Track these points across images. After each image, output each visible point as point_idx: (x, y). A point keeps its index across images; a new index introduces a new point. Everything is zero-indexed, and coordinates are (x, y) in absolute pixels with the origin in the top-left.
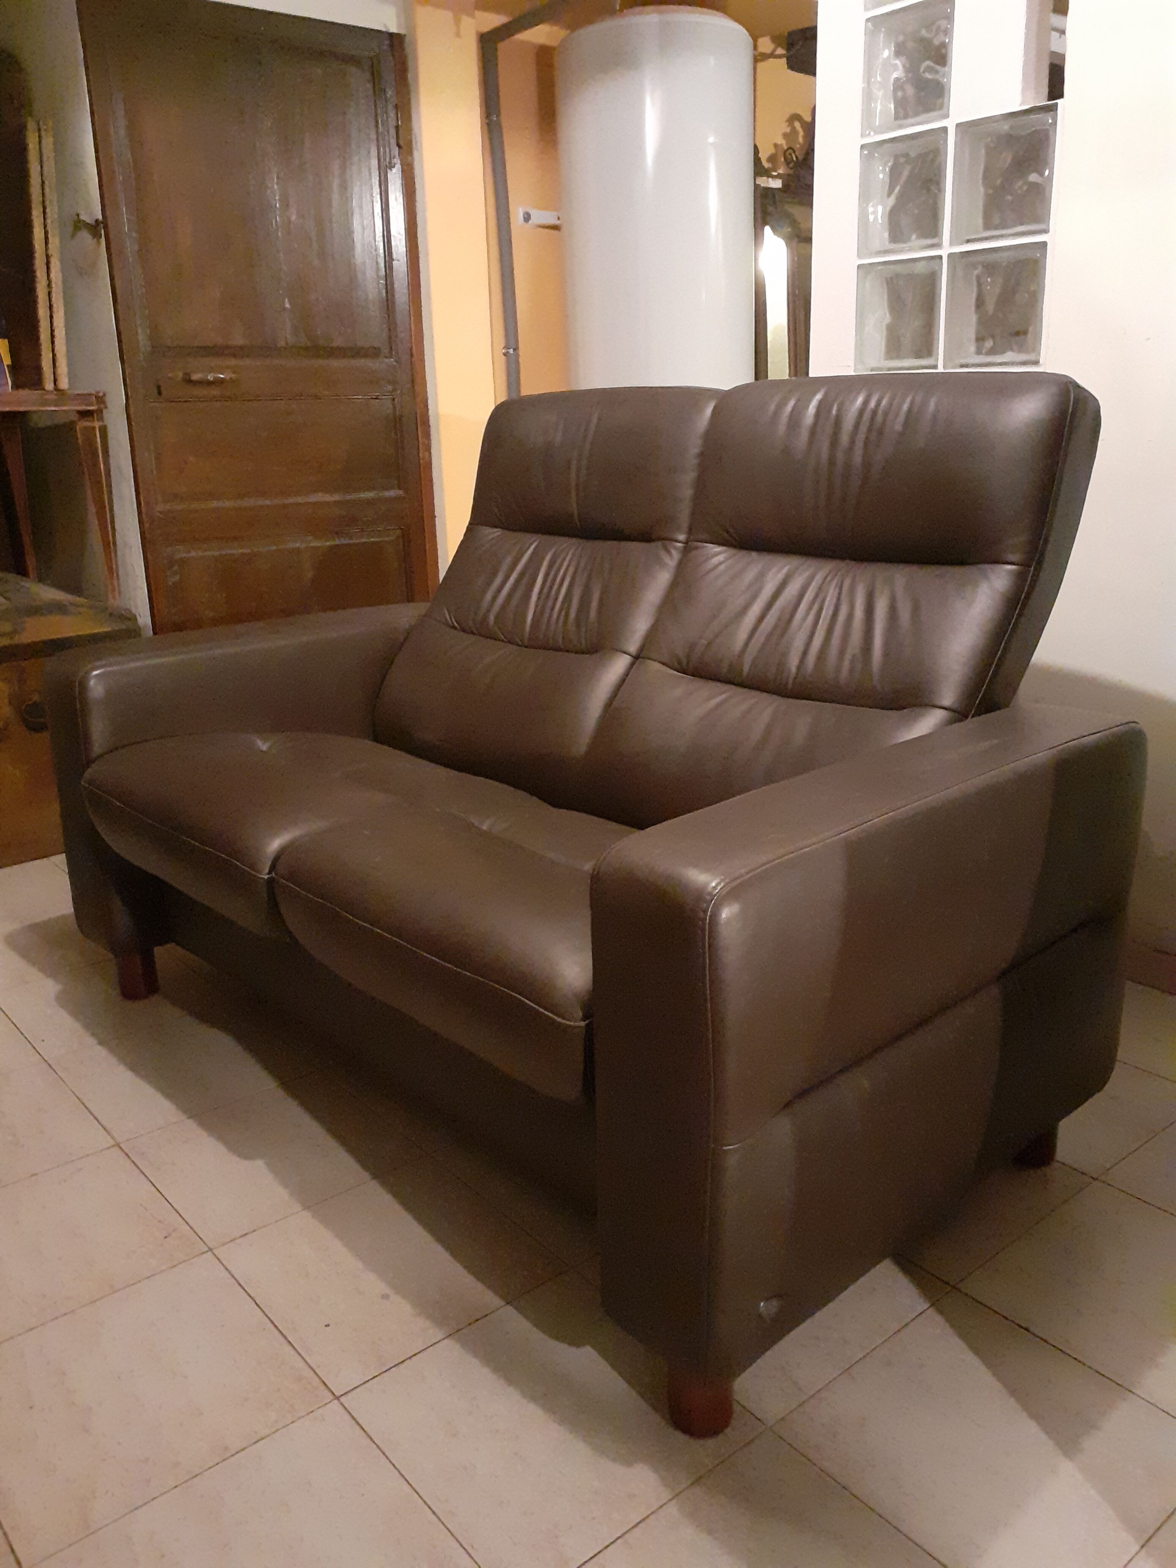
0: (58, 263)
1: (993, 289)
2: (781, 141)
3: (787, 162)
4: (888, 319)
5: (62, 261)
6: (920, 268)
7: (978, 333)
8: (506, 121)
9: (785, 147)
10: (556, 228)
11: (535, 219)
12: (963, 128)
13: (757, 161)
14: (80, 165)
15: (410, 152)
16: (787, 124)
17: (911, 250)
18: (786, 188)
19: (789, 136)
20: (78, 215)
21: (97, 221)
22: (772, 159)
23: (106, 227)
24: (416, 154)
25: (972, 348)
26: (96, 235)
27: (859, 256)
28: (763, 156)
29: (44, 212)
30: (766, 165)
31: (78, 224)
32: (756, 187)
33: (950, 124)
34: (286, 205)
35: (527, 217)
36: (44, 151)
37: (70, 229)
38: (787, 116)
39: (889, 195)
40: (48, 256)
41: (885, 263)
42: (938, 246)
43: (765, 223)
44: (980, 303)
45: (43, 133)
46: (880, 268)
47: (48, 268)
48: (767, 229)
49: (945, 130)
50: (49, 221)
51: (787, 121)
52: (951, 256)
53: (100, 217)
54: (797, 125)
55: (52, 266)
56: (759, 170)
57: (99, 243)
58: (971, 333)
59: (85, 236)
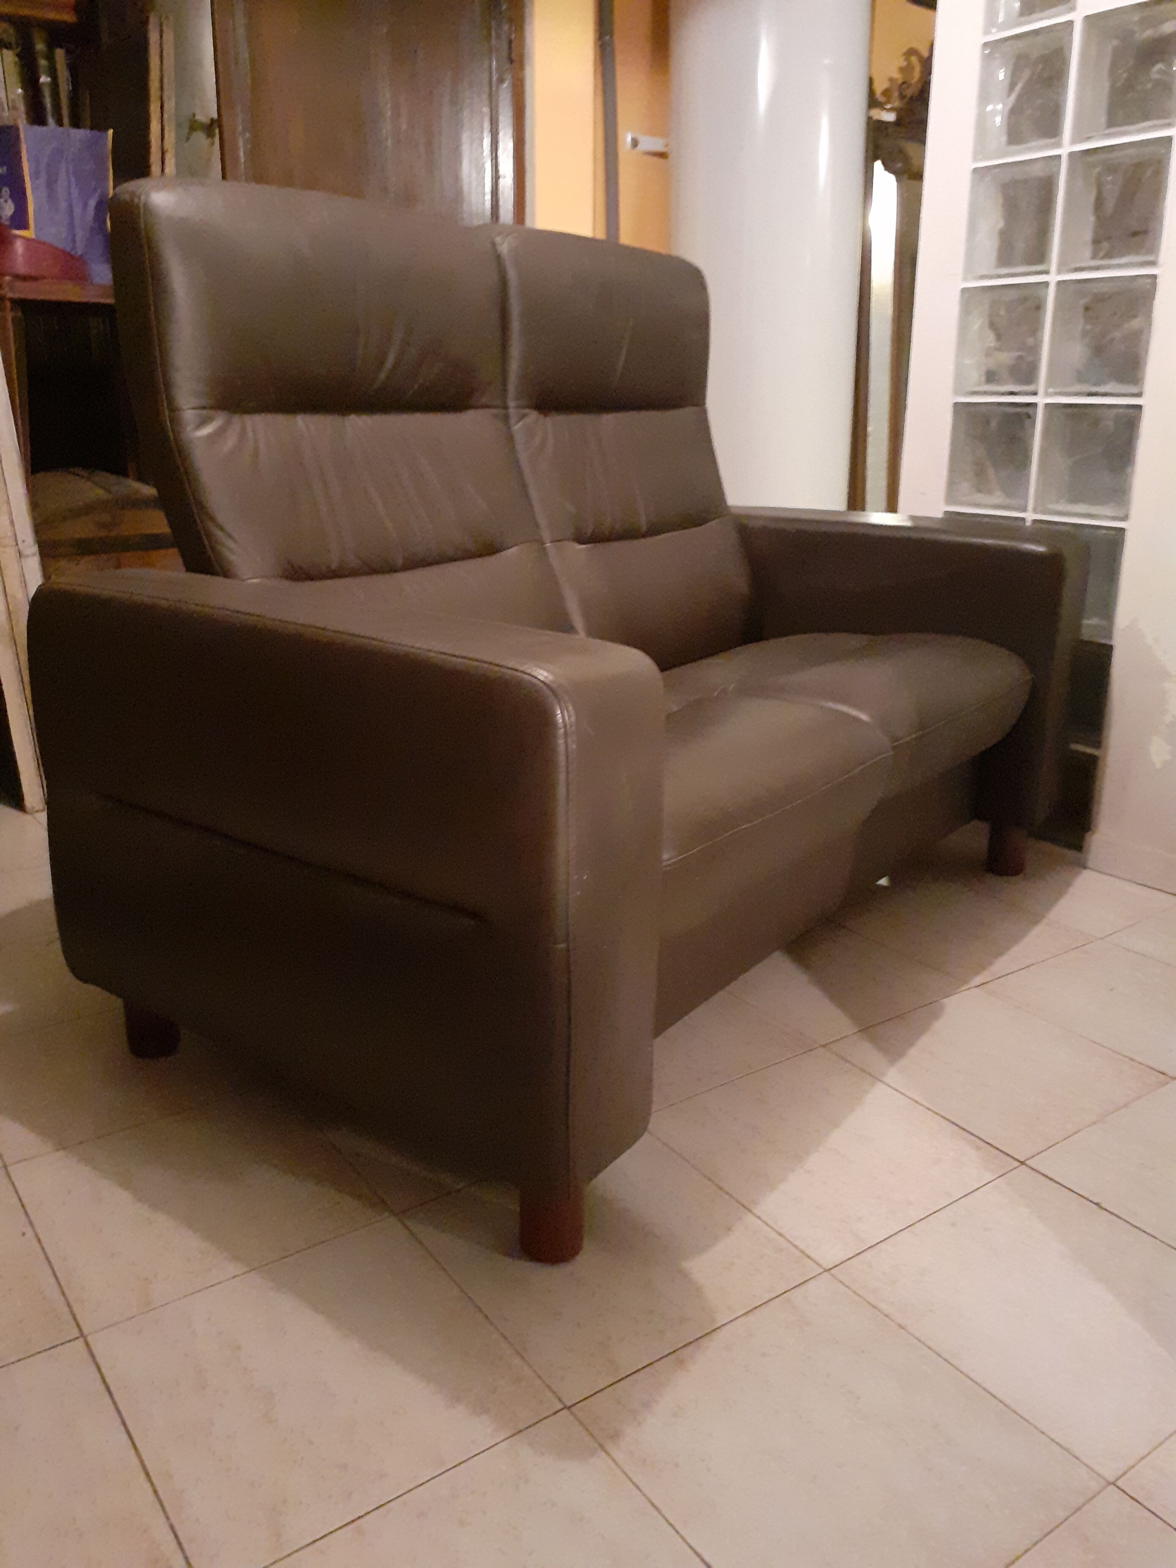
0: (173, 161)
1: (1113, 187)
2: (897, 75)
3: (902, 97)
4: (1001, 224)
5: (177, 156)
6: (1037, 171)
7: (1096, 233)
8: (619, 44)
9: (900, 82)
10: (662, 155)
11: (642, 147)
12: (1091, 20)
13: (871, 93)
14: (199, 63)
15: (522, 67)
16: (904, 57)
17: (1030, 150)
18: (898, 123)
19: (906, 70)
20: (194, 115)
21: (212, 120)
22: (886, 93)
23: (220, 127)
24: (528, 70)
25: (1088, 253)
26: (210, 135)
27: (975, 159)
28: (879, 88)
29: (162, 107)
30: (882, 99)
31: (194, 126)
32: (869, 119)
33: (1077, 17)
34: (397, 116)
35: (635, 143)
36: (165, 46)
37: (186, 131)
38: (905, 50)
39: (1009, 95)
40: (163, 154)
41: (999, 166)
42: (1059, 145)
43: (876, 158)
44: (1099, 203)
45: (165, 28)
46: (994, 171)
47: (163, 163)
48: (878, 165)
49: (1070, 23)
50: (165, 116)
51: (904, 54)
52: (1072, 155)
53: (215, 116)
54: (914, 59)
55: (167, 162)
56: (873, 102)
57: (213, 144)
58: (1088, 236)
59: (200, 137)
